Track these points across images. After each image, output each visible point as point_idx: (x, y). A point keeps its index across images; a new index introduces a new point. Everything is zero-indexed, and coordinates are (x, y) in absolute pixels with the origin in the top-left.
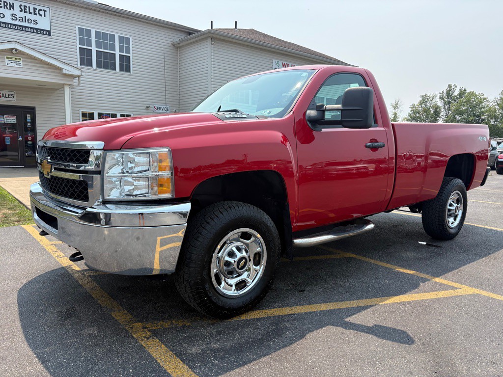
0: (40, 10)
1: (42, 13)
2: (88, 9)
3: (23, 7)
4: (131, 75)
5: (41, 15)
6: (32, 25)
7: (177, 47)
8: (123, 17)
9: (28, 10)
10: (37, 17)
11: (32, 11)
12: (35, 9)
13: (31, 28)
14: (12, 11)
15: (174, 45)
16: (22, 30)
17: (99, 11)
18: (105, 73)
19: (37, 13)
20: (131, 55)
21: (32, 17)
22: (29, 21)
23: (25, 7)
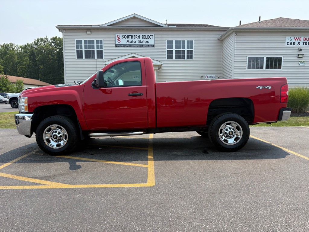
0: (150, 36)
1: (151, 37)
2: (172, 30)
3: (143, 36)
4: (193, 60)
5: (150, 38)
6: (147, 44)
7: (221, 40)
8: (190, 30)
9: (145, 37)
10: (149, 40)
11: (147, 37)
12: (148, 36)
13: (146, 45)
14: (139, 39)
15: (219, 40)
16: (143, 47)
17: (178, 30)
18: (180, 61)
19: (149, 37)
20: (193, 50)
21: (147, 40)
22: (145, 42)
23: (144, 36)
